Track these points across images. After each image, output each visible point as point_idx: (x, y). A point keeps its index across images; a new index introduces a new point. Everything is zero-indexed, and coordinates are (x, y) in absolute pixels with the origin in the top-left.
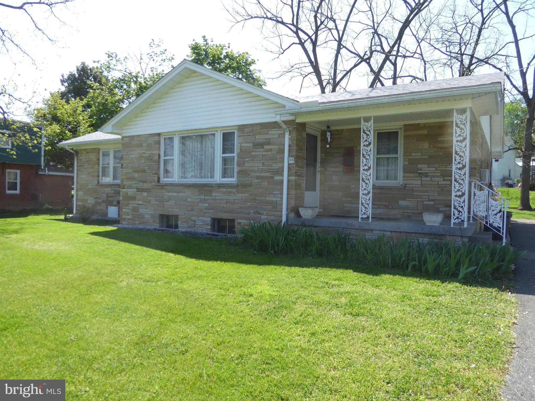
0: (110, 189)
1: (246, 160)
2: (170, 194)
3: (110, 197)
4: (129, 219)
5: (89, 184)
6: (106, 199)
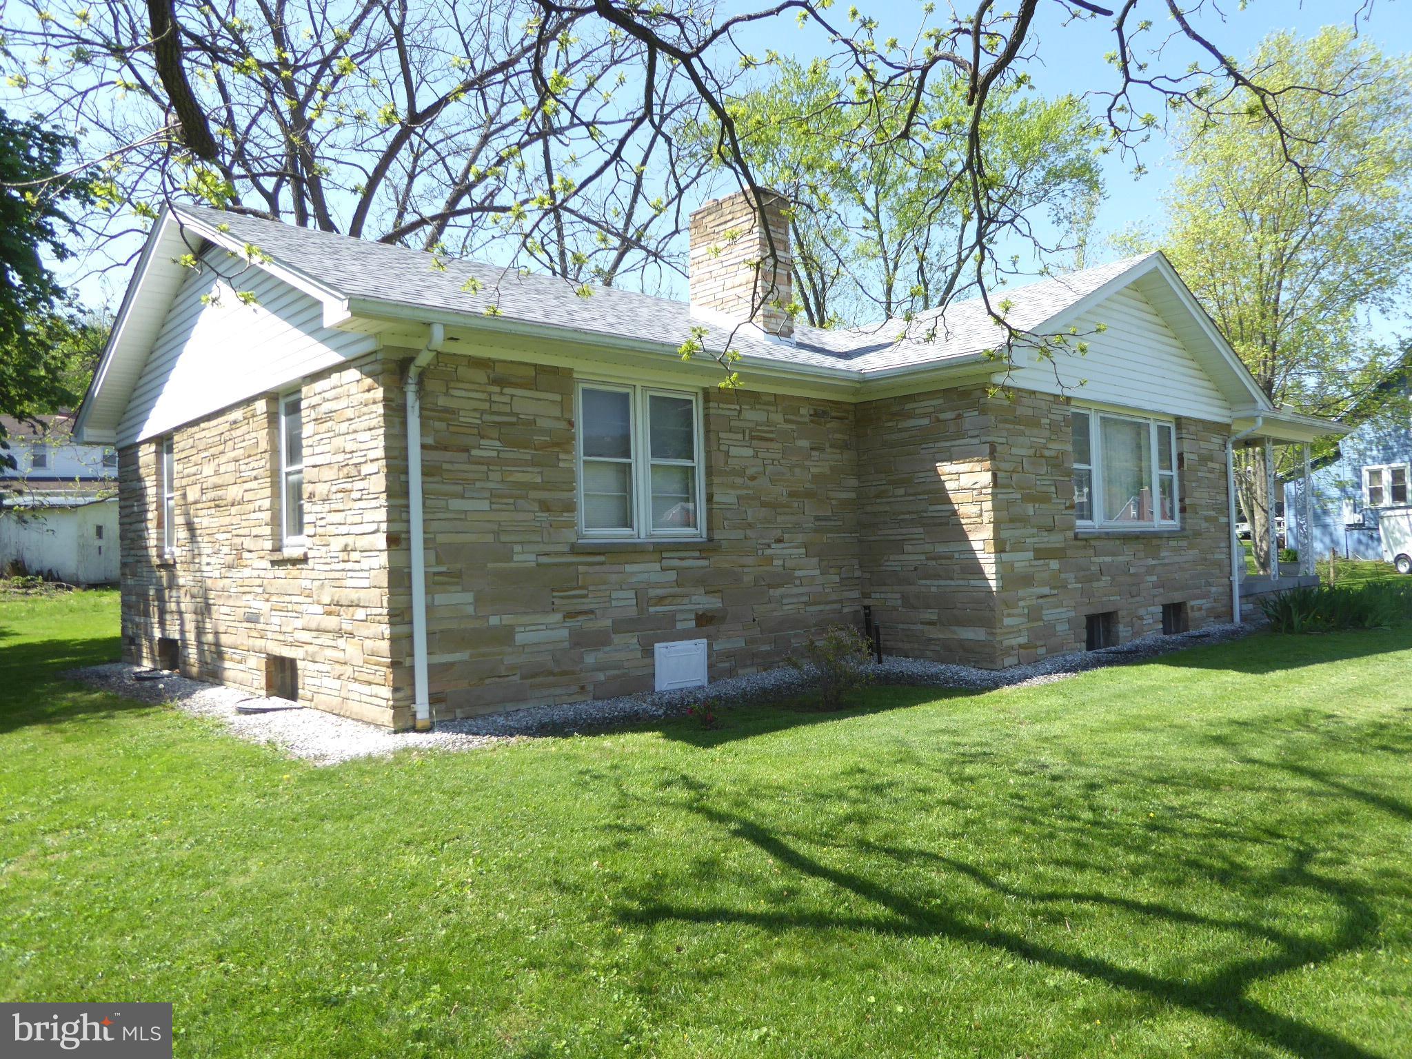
0: (657, 567)
3: (660, 600)
4: (1020, 646)
5: (517, 548)
6: (633, 612)
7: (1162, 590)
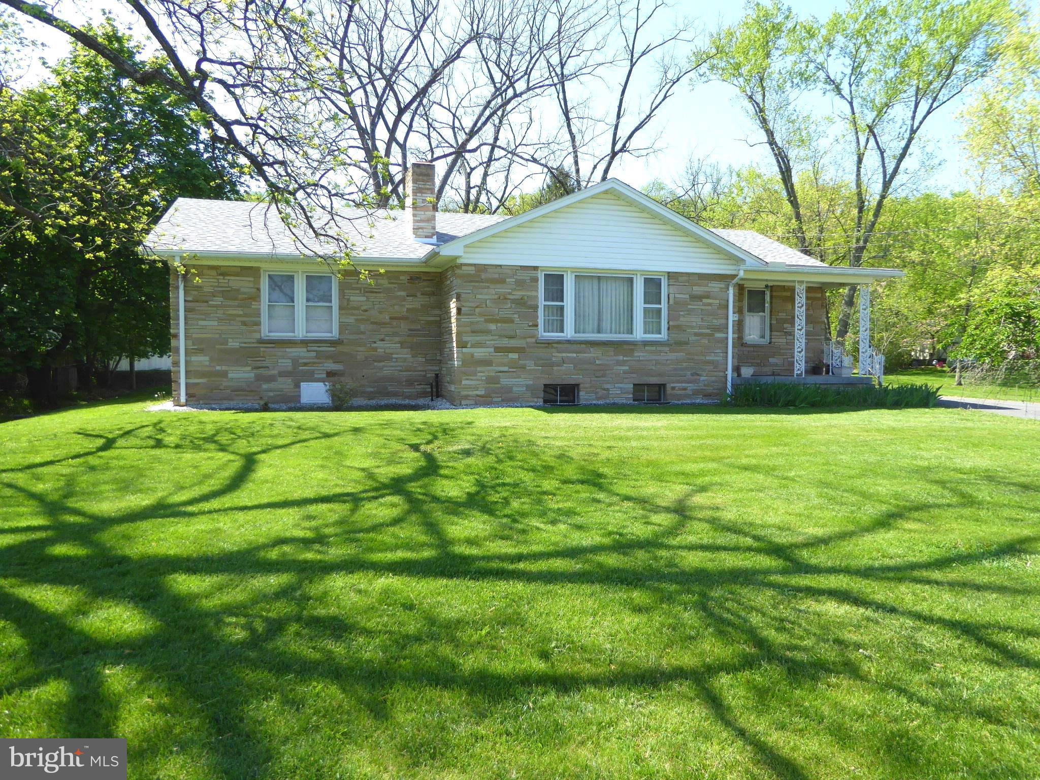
0: (305, 350)
3: (305, 364)
5: (230, 340)
6: (290, 368)
7: (635, 375)
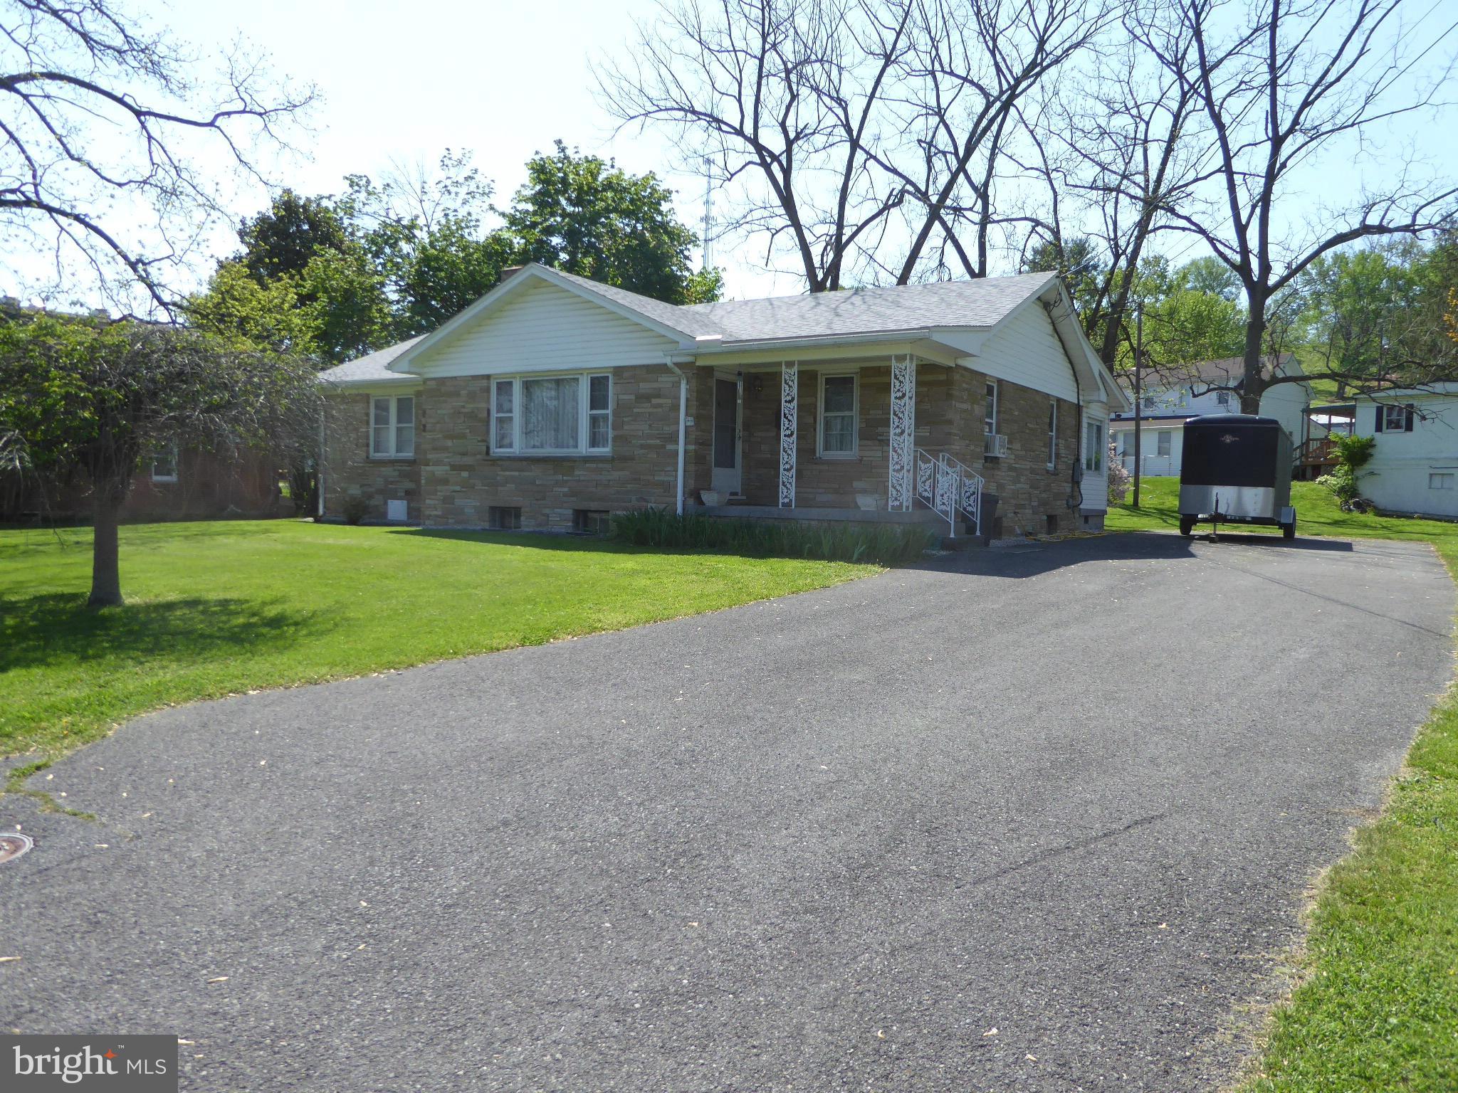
0: (391, 469)
1: (625, 419)
2: (507, 473)
3: (392, 483)
4: (437, 516)
6: (383, 487)
7: (574, 499)
